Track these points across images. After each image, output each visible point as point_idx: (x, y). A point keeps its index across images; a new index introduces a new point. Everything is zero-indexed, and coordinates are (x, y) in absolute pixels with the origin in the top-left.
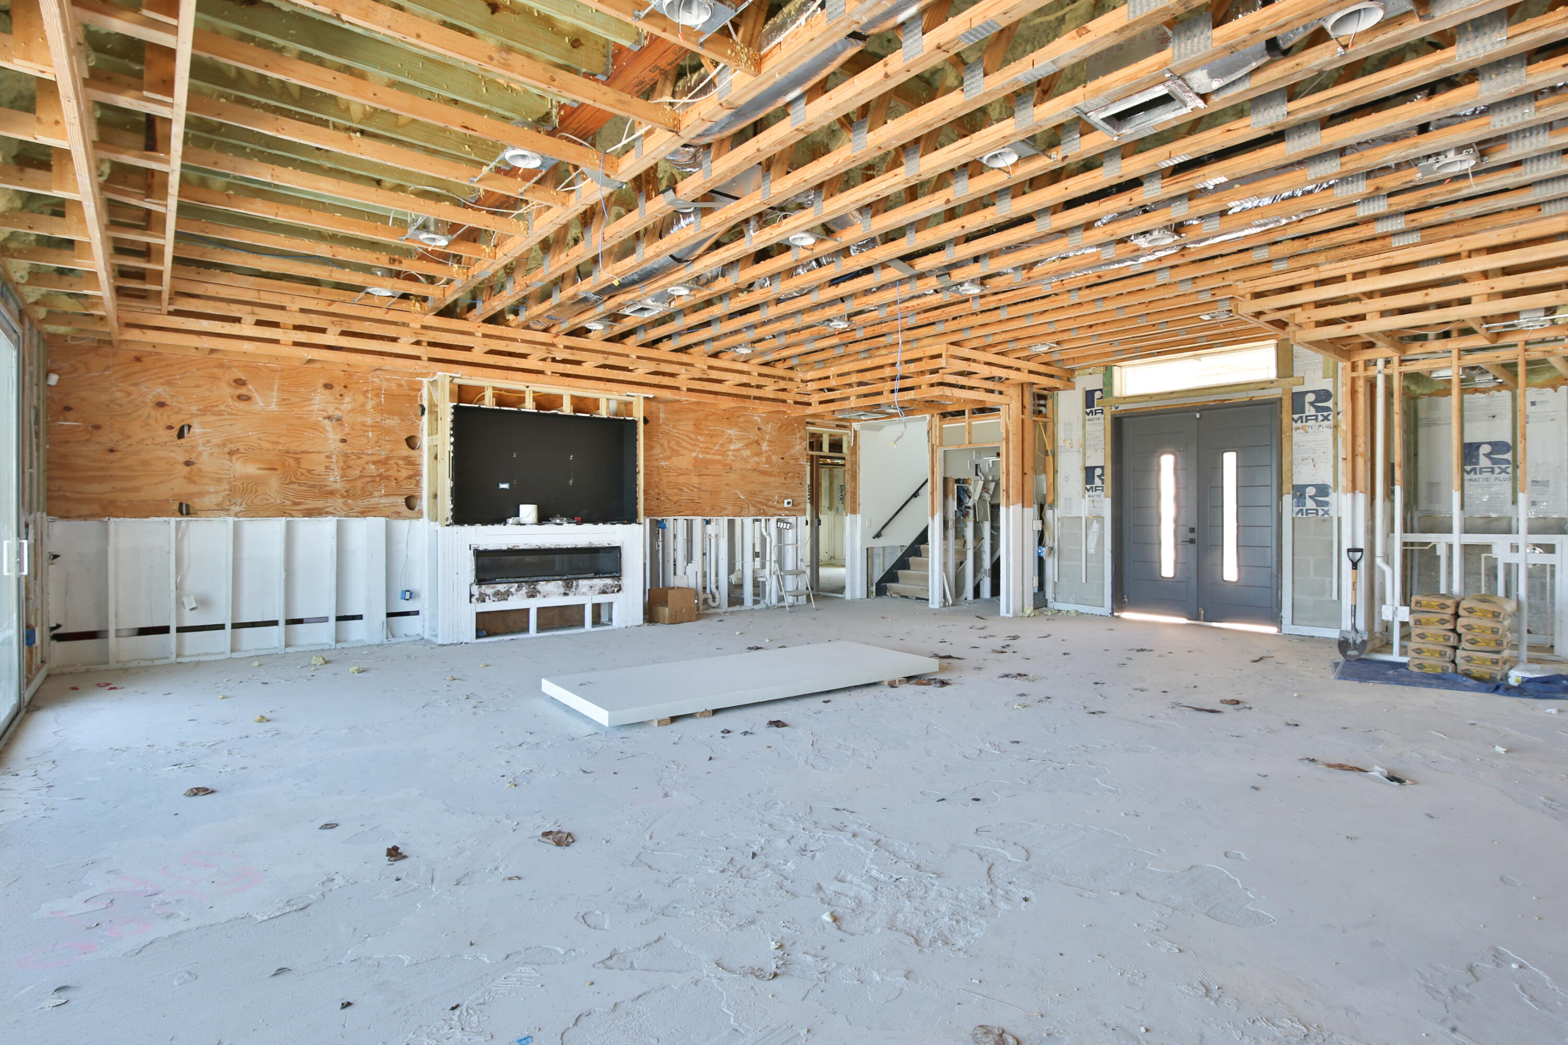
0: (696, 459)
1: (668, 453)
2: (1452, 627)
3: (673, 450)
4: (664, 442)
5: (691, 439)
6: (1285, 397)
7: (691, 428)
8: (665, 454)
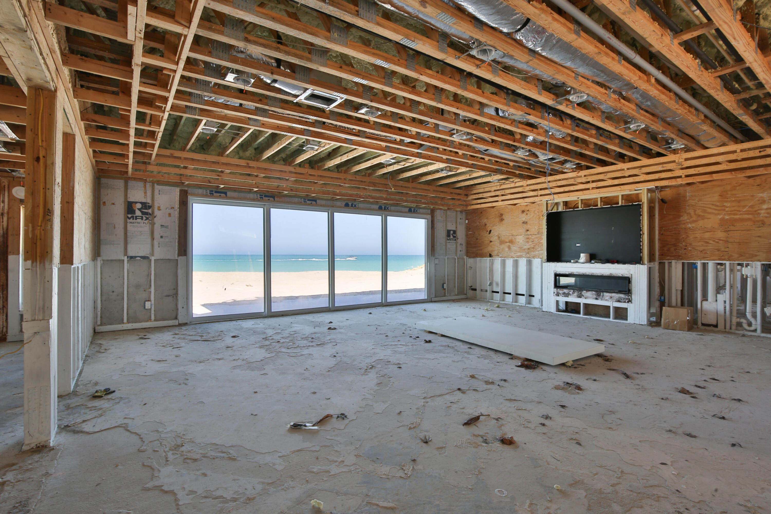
0: (722, 220)
1: (694, 218)
3: (699, 216)
4: (692, 212)
5: (717, 206)
7: (716, 198)
8: (691, 219)
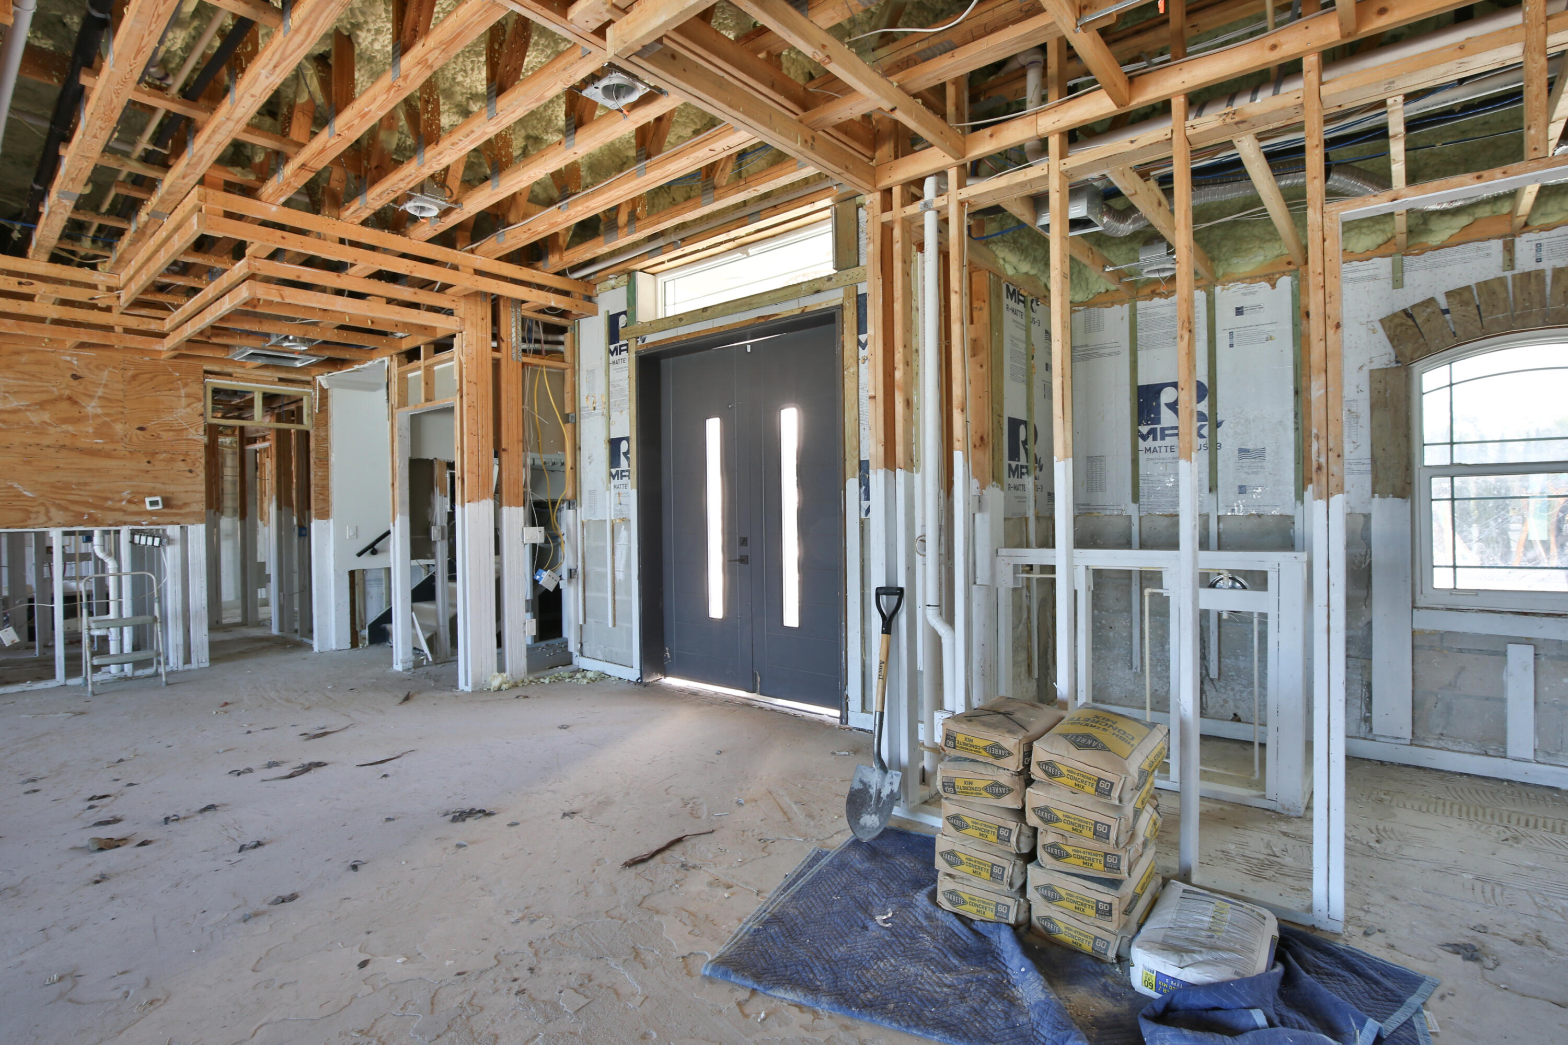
2: (1018, 806)
6: (847, 304)
